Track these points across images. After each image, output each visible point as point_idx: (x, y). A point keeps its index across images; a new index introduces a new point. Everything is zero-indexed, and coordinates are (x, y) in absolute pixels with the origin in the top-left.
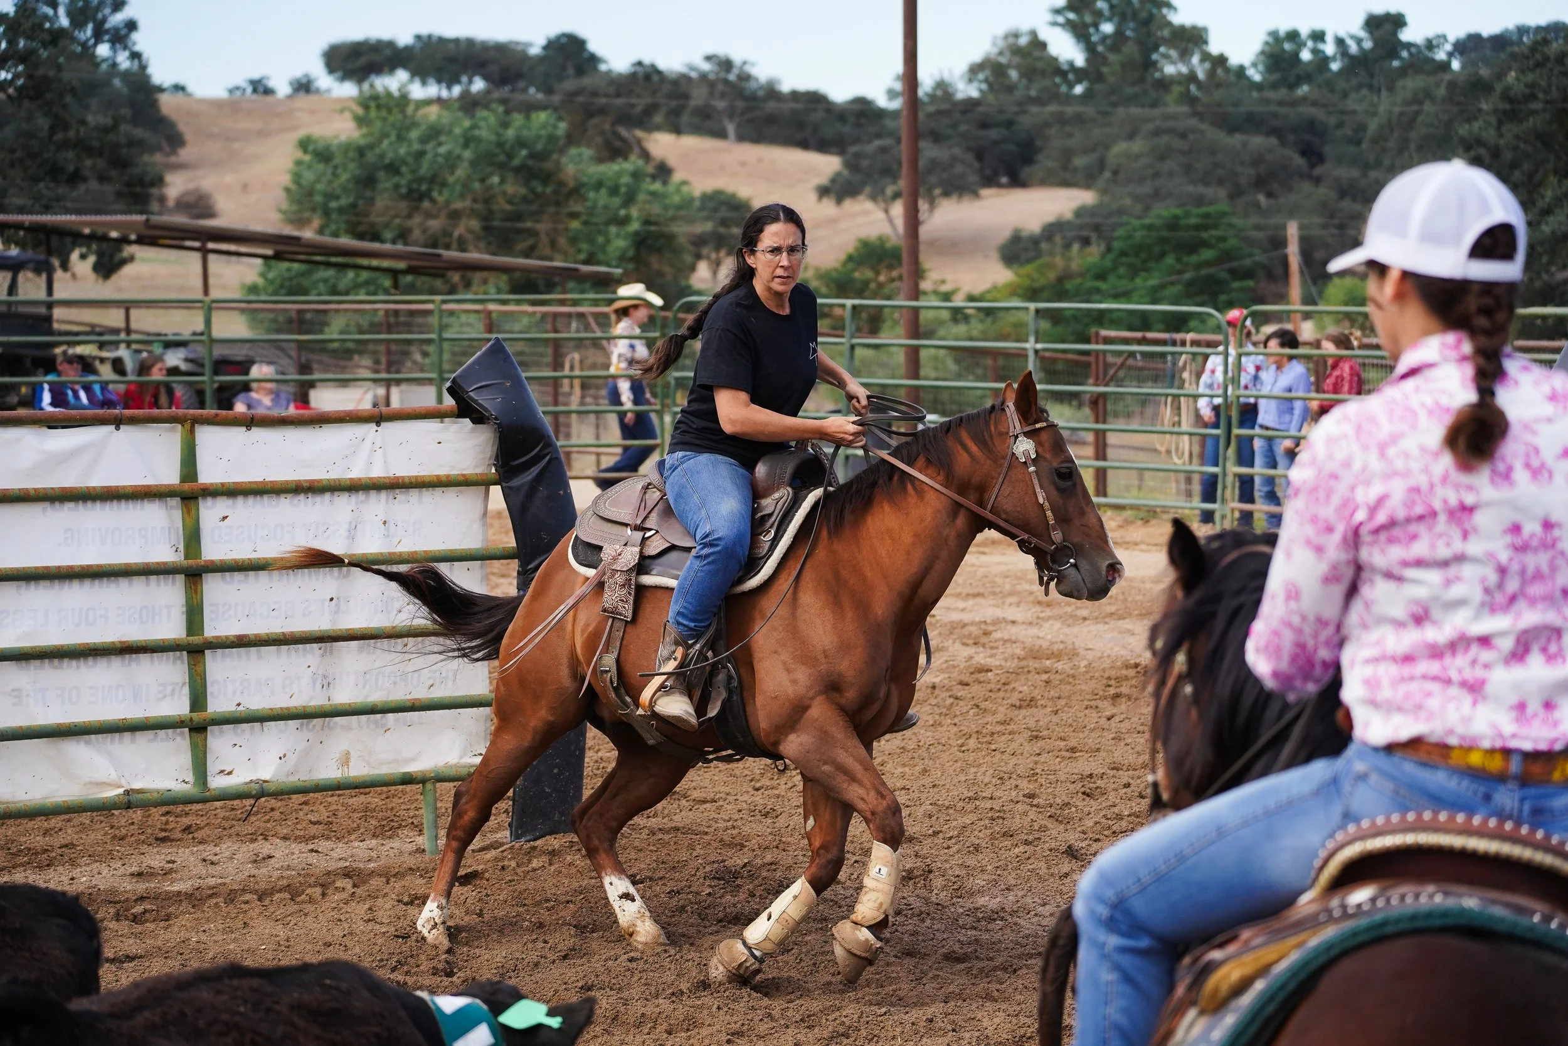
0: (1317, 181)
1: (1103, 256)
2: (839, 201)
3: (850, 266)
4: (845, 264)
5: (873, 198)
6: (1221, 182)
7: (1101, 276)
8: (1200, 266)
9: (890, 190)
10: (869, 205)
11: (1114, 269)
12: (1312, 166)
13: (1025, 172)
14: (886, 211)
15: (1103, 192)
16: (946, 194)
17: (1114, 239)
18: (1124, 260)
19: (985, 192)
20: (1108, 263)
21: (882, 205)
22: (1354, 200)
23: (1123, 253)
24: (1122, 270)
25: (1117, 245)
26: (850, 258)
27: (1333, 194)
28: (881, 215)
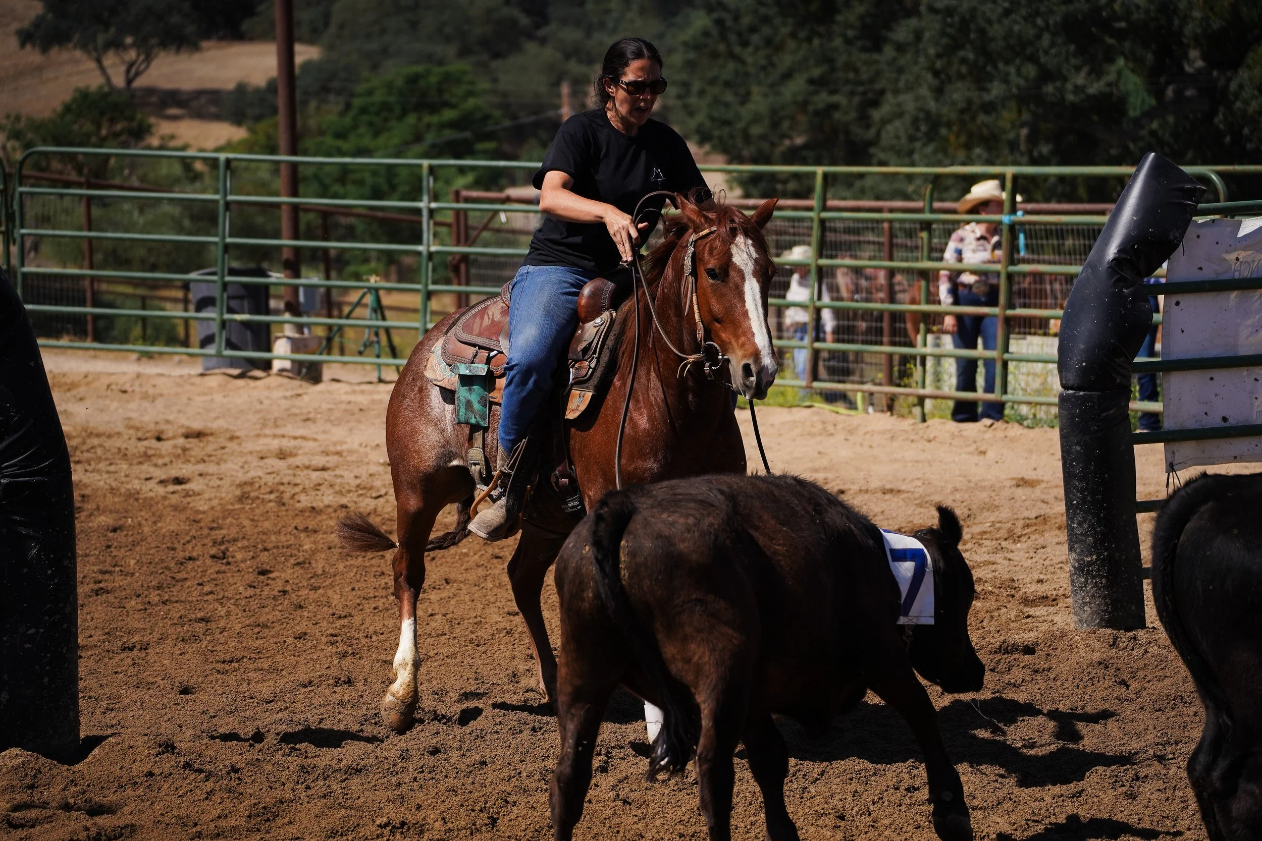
0: (543, 41)
1: (343, 114)
2: (45, 49)
3: (68, 118)
4: (62, 116)
5: (84, 46)
6: (448, 40)
7: (341, 135)
8: (443, 126)
9: (101, 39)
10: (78, 54)
11: (355, 127)
12: (538, 26)
13: (245, 26)
14: (99, 61)
15: (330, 48)
16: (164, 45)
17: (352, 95)
18: (365, 118)
19: (205, 44)
20: (348, 120)
21: (95, 54)
22: (580, 61)
23: (364, 111)
24: (362, 130)
25: (357, 102)
26: (67, 108)
27: (559, 56)
28: (92, 65)
